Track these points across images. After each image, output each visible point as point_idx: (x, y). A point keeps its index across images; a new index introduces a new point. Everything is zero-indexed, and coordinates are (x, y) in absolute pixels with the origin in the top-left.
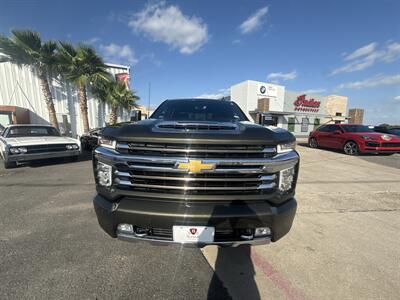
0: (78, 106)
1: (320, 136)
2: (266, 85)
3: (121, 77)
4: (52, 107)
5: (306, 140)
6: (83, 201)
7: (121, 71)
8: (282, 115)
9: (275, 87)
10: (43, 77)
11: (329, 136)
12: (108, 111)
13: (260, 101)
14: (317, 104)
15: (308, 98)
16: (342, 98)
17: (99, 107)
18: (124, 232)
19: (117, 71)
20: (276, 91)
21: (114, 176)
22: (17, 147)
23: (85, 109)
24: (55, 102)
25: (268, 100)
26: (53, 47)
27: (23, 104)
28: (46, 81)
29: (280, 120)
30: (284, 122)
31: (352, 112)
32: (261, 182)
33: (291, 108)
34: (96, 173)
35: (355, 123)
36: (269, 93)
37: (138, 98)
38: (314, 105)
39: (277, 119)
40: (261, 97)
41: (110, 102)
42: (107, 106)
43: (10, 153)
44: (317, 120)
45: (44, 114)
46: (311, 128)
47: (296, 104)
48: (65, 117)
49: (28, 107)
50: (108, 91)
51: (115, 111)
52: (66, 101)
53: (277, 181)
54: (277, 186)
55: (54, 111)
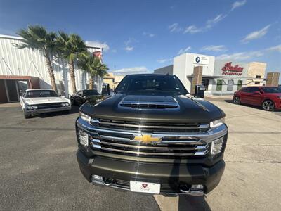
0: (69, 75)
1: (243, 95)
2: (200, 56)
3: (96, 54)
4: (53, 76)
5: (231, 97)
6: (71, 145)
7: (97, 50)
8: (212, 78)
9: (207, 57)
10: (47, 56)
11: (250, 96)
12: (88, 77)
13: (195, 68)
14: (241, 69)
15: (233, 65)
16: (261, 64)
17: (83, 75)
18: (97, 180)
19: (94, 50)
20: (208, 60)
21: (90, 141)
22: (32, 105)
23: (73, 77)
24: (55, 72)
25: (202, 67)
26: (53, 36)
27: (36, 75)
28: (49, 59)
29: (211, 81)
30: (214, 83)
31: (269, 75)
32: (197, 151)
33: (220, 73)
34: (78, 136)
35: (272, 85)
36: (202, 62)
37: (108, 69)
38: (238, 70)
39: (208, 81)
40: (196, 66)
41: (89, 72)
42: (87, 74)
43: (28, 109)
44: (241, 82)
45: (48, 80)
46: (235, 89)
47: (224, 69)
48: (61, 82)
49: (38, 76)
50: (88, 64)
51: (92, 77)
52: (62, 72)
53: (209, 149)
54: (210, 152)
55: (54, 79)
